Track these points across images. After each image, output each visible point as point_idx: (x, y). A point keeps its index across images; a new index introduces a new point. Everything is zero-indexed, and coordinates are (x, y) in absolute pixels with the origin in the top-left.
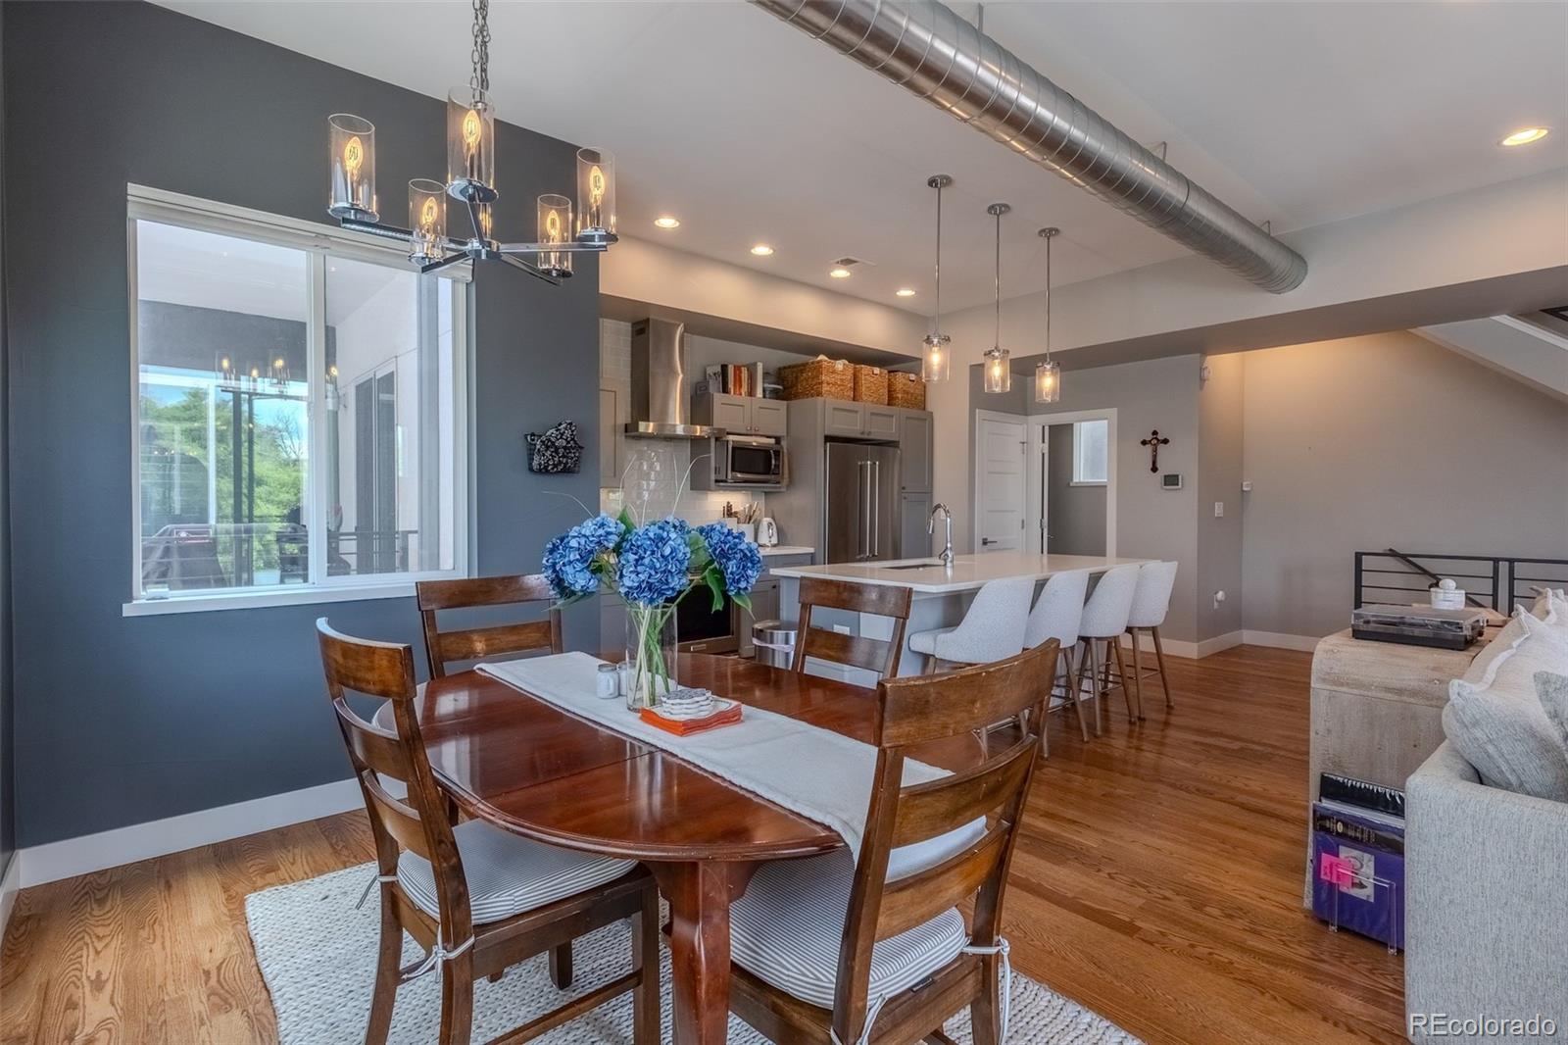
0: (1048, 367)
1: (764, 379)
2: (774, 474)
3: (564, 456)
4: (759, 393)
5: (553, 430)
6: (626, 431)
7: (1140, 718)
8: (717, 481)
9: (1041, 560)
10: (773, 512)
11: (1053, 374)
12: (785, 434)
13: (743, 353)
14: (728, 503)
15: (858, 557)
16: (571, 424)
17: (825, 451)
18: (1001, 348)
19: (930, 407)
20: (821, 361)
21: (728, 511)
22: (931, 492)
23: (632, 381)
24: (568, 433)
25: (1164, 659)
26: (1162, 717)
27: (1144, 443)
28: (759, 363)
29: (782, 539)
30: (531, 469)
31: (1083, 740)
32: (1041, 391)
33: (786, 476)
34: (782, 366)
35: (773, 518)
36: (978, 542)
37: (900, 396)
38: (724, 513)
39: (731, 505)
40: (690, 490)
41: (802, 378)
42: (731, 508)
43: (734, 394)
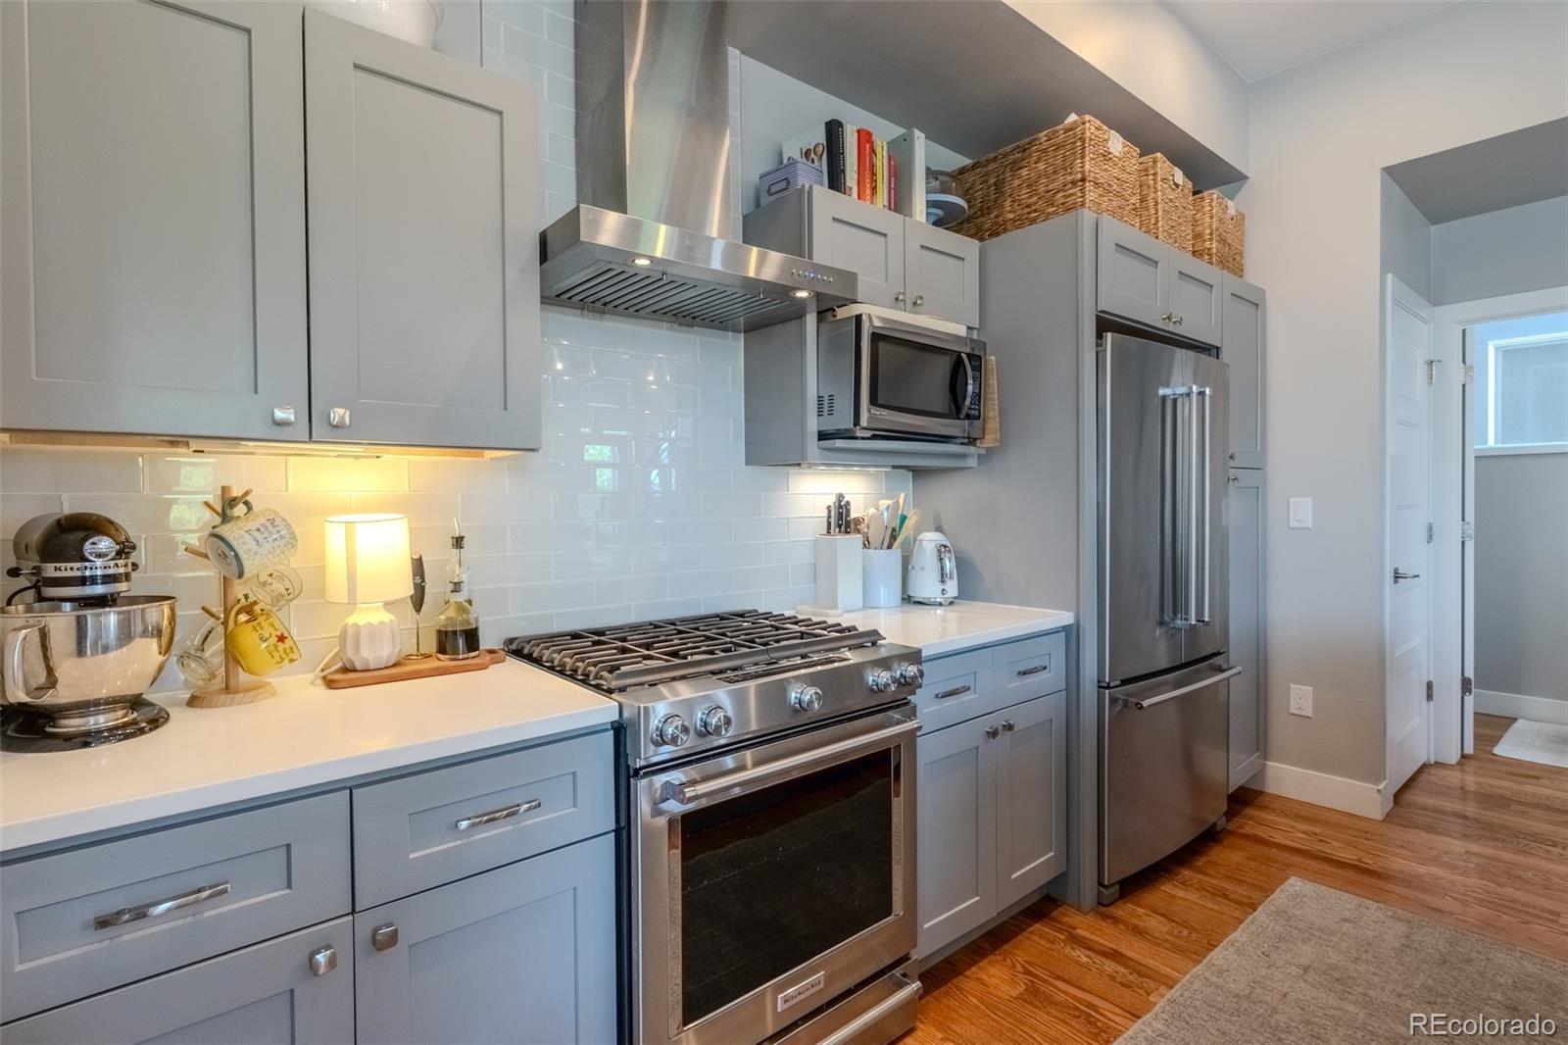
2: (967, 417)
4: (919, 210)
8: (822, 436)
10: (937, 517)
12: (978, 325)
14: (840, 497)
17: (1099, 355)
20: (1080, 123)
21: (840, 515)
22: (1264, 468)
28: (917, 133)
33: (992, 424)
35: (944, 533)
36: (1389, 576)
37: (1212, 246)
38: (829, 524)
39: (848, 503)
40: (747, 464)
41: (1017, 182)
42: (848, 511)
43: (859, 198)
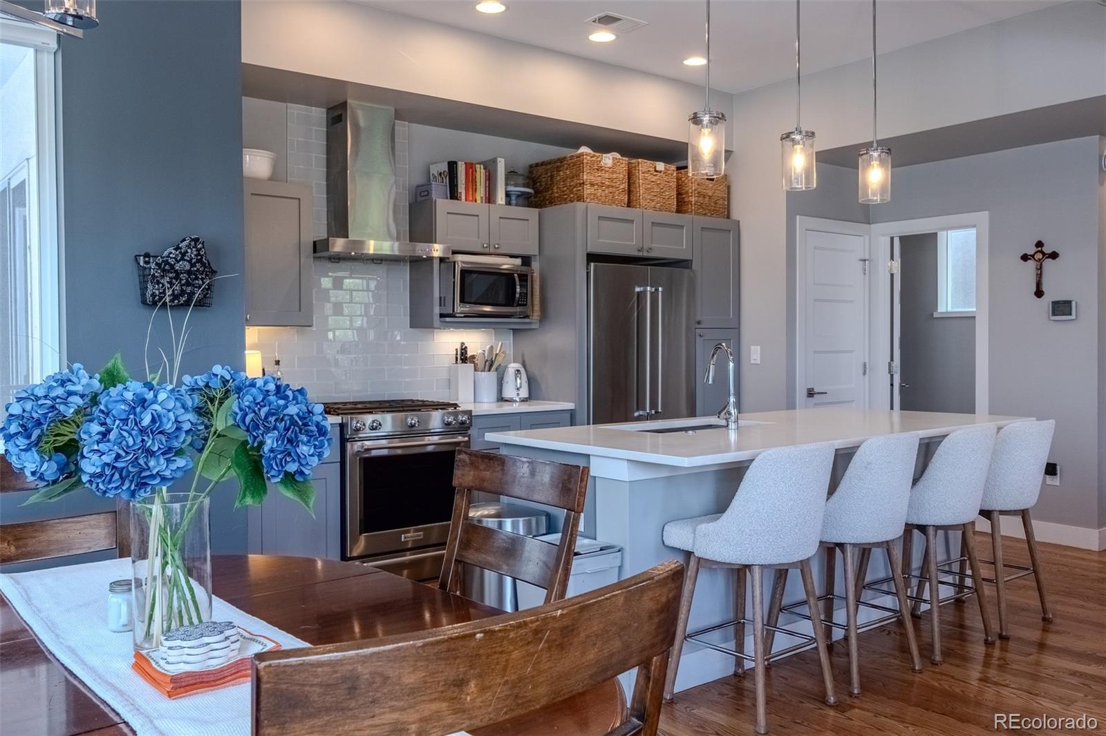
0: (875, 154)
1: (507, 179)
2: (519, 305)
3: (188, 284)
4: (501, 198)
5: (171, 250)
6: (315, 251)
7: (1001, 637)
8: (442, 316)
9: (891, 415)
10: (523, 355)
11: (882, 163)
12: (537, 253)
13: (479, 145)
14: (462, 344)
15: (636, 414)
16: (196, 240)
17: (588, 274)
18: (804, 129)
19: (736, 214)
20: (582, 154)
21: (462, 353)
22: (738, 328)
23: (328, 185)
24: (192, 253)
25: (1038, 549)
26: (1035, 635)
27: (1025, 258)
28: (499, 159)
29: (534, 392)
30: (144, 302)
31: (913, 669)
32: (866, 187)
33: (537, 308)
34: (533, 162)
35: (524, 365)
36: (800, 393)
37: (693, 199)
38: (457, 358)
39: (466, 347)
40: (411, 327)
41: (559, 178)
42: (466, 351)
43: (466, 200)
